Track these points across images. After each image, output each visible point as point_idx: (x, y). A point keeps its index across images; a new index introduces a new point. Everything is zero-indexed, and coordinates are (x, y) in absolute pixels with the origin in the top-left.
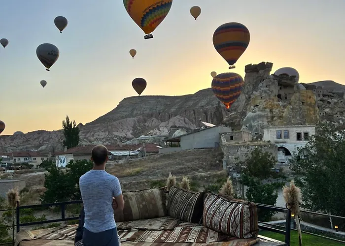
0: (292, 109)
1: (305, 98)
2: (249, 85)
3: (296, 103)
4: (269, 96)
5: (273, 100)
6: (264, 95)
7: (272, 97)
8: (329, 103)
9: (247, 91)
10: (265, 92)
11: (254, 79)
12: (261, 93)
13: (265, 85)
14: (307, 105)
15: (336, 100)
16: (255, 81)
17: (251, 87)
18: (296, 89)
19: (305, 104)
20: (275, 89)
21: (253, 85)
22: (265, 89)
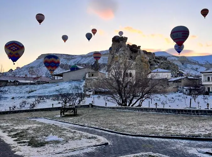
0: (136, 64)
1: (143, 58)
2: (114, 50)
3: (138, 61)
4: (124, 56)
5: (126, 59)
6: (121, 55)
7: (126, 57)
8: (158, 62)
9: (113, 53)
10: (122, 54)
11: (117, 46)
12: (120, 55)
13: (122, 50)
14: (144, 62)
15: (162, 61)
16: (118, 47)
17: (115, 51)
18: (139, 53)
19: (143, 62)
20: (128, 53)
21: (116, 50)
22: (122, 52)
